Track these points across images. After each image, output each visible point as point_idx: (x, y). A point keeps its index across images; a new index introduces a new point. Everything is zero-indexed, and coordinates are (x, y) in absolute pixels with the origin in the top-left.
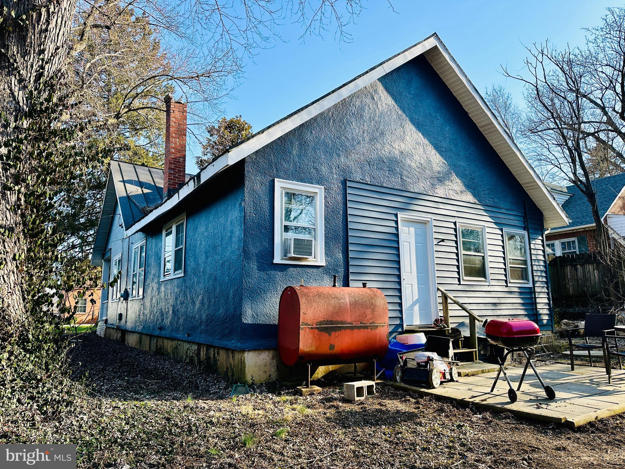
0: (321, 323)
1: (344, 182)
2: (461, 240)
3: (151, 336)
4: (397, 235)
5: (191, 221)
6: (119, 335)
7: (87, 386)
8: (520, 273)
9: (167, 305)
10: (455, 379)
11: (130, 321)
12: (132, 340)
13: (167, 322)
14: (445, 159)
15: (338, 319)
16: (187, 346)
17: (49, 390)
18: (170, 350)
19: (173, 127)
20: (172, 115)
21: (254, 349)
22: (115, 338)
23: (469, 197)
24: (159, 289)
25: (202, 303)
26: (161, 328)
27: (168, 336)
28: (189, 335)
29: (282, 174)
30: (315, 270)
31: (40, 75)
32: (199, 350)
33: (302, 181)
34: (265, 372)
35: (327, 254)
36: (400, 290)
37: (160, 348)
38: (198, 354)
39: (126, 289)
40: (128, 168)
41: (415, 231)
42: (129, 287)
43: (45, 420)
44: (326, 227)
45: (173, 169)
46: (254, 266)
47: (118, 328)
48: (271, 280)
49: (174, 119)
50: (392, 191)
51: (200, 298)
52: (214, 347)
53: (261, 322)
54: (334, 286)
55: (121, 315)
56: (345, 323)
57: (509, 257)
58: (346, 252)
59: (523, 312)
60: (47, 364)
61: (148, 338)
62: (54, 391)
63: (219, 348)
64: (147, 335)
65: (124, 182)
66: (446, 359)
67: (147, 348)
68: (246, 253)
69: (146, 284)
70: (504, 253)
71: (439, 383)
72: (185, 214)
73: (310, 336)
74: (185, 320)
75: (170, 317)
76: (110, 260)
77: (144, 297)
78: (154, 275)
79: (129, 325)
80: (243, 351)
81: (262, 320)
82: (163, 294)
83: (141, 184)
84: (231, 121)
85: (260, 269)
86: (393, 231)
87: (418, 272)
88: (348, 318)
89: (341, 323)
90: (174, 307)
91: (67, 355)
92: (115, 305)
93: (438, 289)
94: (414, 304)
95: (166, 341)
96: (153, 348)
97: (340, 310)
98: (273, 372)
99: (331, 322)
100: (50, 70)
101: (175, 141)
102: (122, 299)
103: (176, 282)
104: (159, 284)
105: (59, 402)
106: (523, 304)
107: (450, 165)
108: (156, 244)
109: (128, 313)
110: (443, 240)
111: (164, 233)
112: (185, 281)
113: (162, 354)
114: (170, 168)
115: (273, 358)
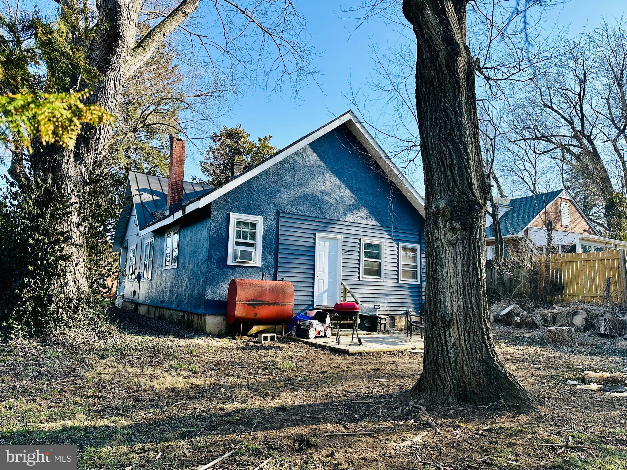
0: (249, 301)
1: (278, 214)
2: (363, 250)
3: (156, 307)
4: (314, 248)
5: (182, 231)
6: (133, 307)
7: (118, 327)
8: (411, 275)
9: (166, 287)
10: (328, 336)
11: (142, 297)
12: (142, 310)
13: (166, 298)
14: (356, 196)
15: (260, 299)
16: (177, 313)
17: (100, 326)
18: (167, 316)
19: (175, 158)
20: (174, 149)
21: (212, 315)
22: (130, 309)
23: (374, 222)
24: (161, 275)
25: (187, 287)
26: (162, 302)
27: (166, 307)
28: (178, 306)
29: (235, 210)
30: (254, 269)
31: (95, 162)
32: (184, 315)
33: (249, 213)
34: (218, 328)
35: (263, 260)
36: (313, 283)
37: (161, 315)
38: (183, 318)
39: (139, 273)
40: (142, 178)
41: (330, 245)
42: (141, 271)
43: (99, 339)
44: (263, 242)
45: (174, 189)
46: (215, 266)
47: (133, 302)
48: (225, 275)
49: (176, 153)
50: (312, 219)
51: (185, 283)
52: (192, 313)
53: (217, 299)
54: (262, 280)
55: (135, 292)
56: (265, 301)
57: (402, 263)
58: (276, 258)
59: (410, 301)
60: (98, 314)
61: (154, 309)
62: (103, 327)
63: (194, 314)
64: (153, 306)
65: (139, 190)
66: (324, 325)
67: (153, 316)
68: (209, 258)
69: (154, 270)
70: (398, 260)
71: (314, 337)
72: (179, 226)
73: (242, 308)
74: (177, 296)
75: (168, 294)
76: (127, 248)
77: (151, 280)
78: (159, 265)
79: (141, 300)
80: (205, 315)
81: (217, 298)
82: (164, 278)
83: (152, 192)
84: (231, 130)
85: (218, 267)
86: (312, 245)
87: (329, 272)
88: (267, 299)
89: (262, 301)
90: (170, 287)
91: (107, 311)
92: (130, 284)
93: (342, 283)
94: (324, 292)
95: (165, 310)
96: (157, 315)
97: (262, 293)
98: (223, 328)
99: (256, 301)
100: (100, 158)
101: (176, 168)
102: (136, 280)
103: (172, 271)
104: (162, 271)
105: (105, 332)
106: (410, 296)
107: (359, 200)
108: (161, 242)
109: (141, 290)
110: (349, 251)
111: (166, 236)
112: (177, 271)
113: (163, 319)
114: (172, 189)
115: (224, 320)
